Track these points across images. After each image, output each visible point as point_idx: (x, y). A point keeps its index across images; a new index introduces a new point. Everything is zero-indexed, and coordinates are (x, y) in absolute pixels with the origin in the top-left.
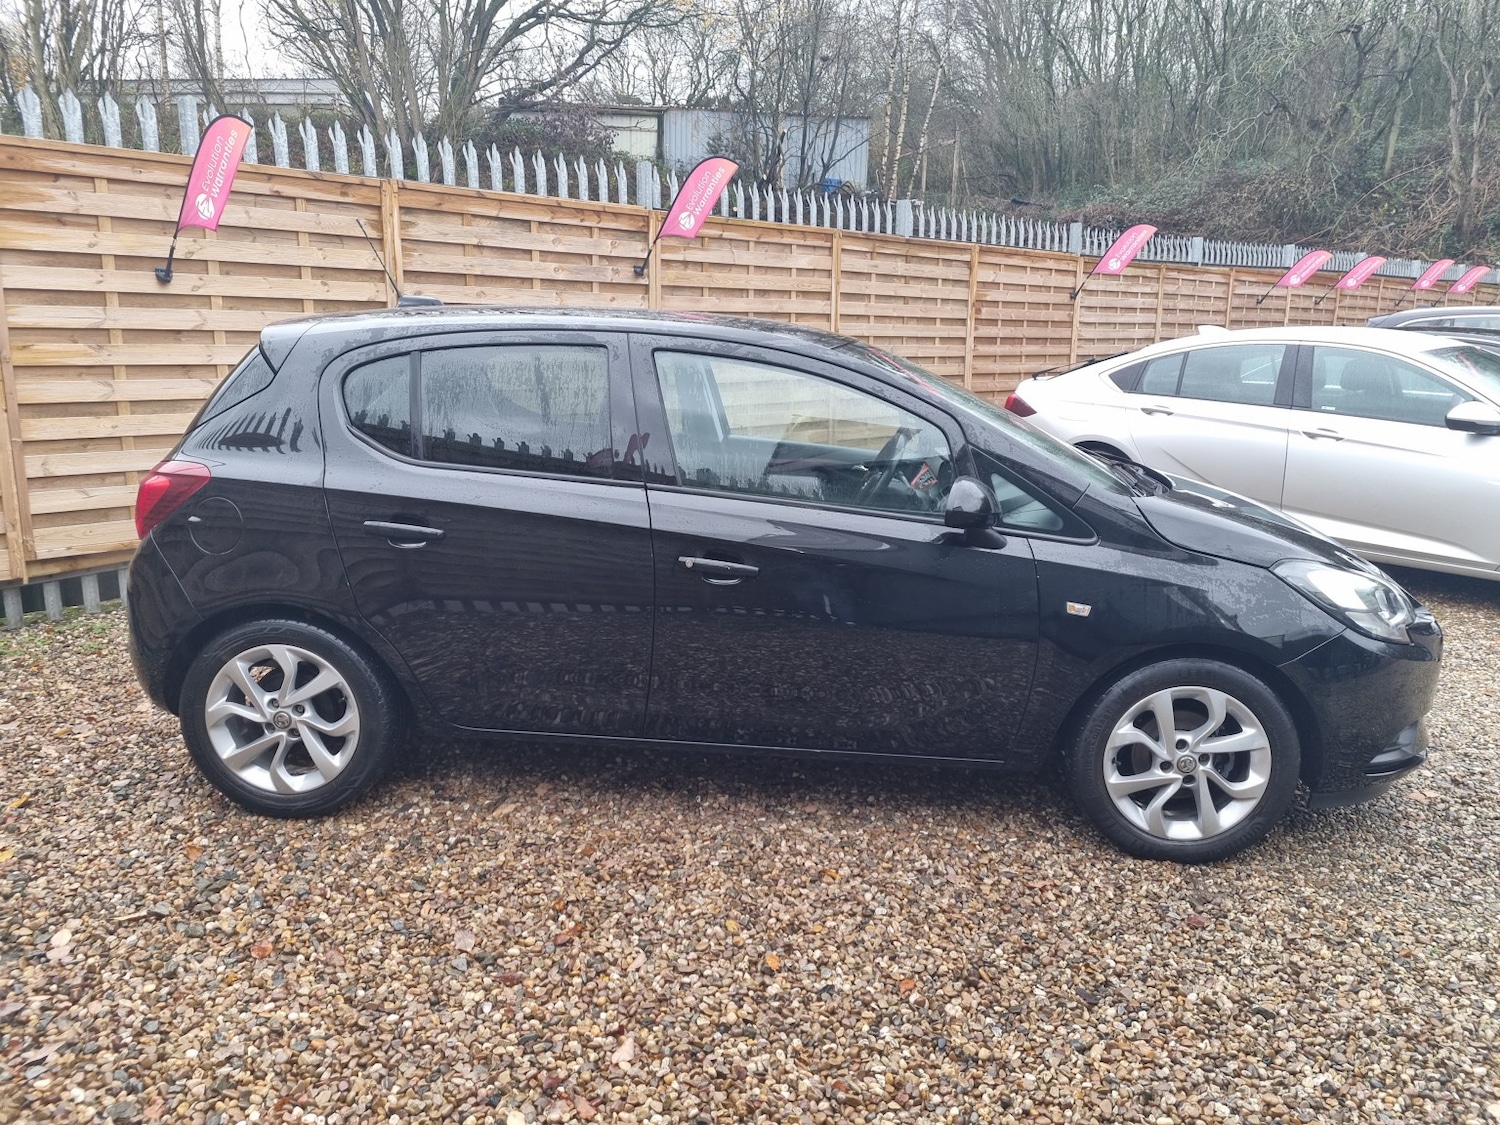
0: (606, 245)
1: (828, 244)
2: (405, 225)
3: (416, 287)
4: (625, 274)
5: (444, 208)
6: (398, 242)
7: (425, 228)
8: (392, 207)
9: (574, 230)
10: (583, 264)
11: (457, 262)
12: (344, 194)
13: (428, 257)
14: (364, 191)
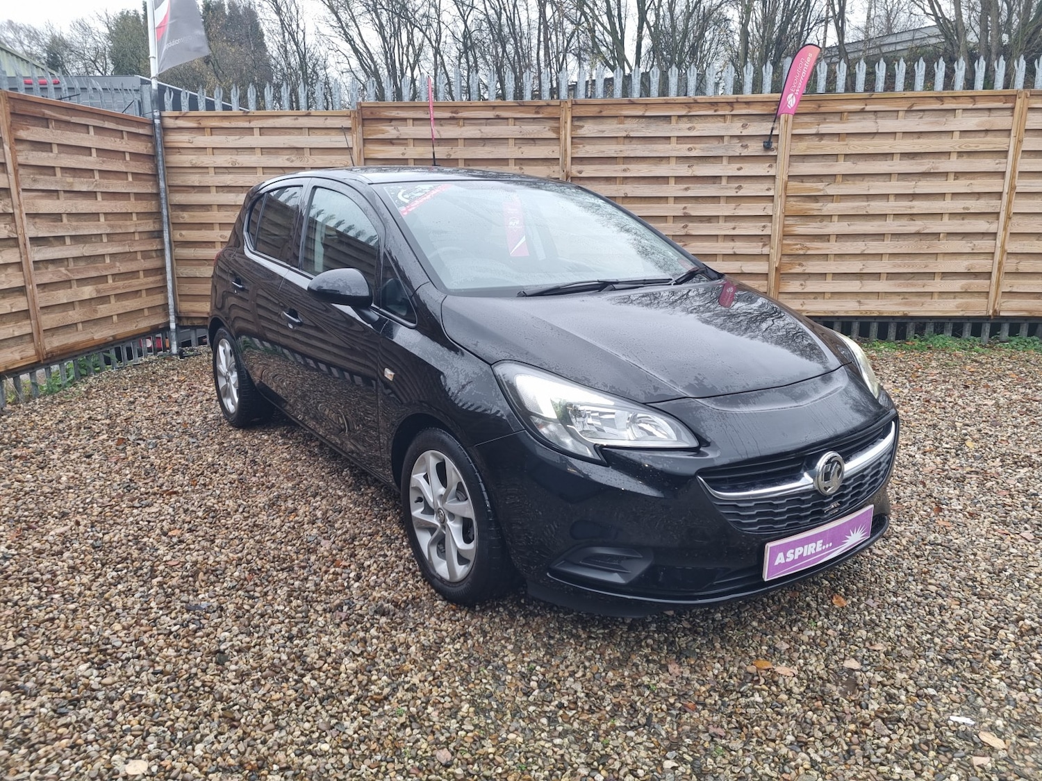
0: (736, 128)
1: (1009, 105)
2: (574, 128)
3: (579, 167)
4: (756, 148)
5: (604, 114)
6: (569, 140)
7: (589, 129)
8: (566, 118)
9: (710, 119)
10: (715, 143)
11: (610, 150)
12: (537, 113)
13: (588, 148)
14: (549, 109)
